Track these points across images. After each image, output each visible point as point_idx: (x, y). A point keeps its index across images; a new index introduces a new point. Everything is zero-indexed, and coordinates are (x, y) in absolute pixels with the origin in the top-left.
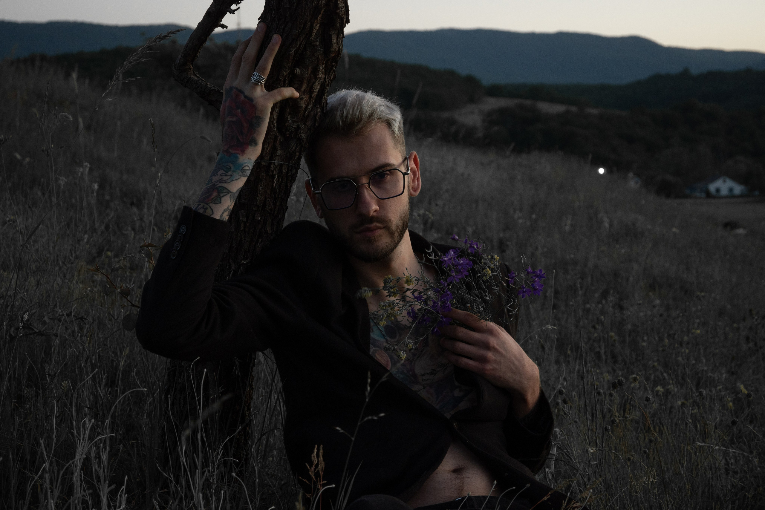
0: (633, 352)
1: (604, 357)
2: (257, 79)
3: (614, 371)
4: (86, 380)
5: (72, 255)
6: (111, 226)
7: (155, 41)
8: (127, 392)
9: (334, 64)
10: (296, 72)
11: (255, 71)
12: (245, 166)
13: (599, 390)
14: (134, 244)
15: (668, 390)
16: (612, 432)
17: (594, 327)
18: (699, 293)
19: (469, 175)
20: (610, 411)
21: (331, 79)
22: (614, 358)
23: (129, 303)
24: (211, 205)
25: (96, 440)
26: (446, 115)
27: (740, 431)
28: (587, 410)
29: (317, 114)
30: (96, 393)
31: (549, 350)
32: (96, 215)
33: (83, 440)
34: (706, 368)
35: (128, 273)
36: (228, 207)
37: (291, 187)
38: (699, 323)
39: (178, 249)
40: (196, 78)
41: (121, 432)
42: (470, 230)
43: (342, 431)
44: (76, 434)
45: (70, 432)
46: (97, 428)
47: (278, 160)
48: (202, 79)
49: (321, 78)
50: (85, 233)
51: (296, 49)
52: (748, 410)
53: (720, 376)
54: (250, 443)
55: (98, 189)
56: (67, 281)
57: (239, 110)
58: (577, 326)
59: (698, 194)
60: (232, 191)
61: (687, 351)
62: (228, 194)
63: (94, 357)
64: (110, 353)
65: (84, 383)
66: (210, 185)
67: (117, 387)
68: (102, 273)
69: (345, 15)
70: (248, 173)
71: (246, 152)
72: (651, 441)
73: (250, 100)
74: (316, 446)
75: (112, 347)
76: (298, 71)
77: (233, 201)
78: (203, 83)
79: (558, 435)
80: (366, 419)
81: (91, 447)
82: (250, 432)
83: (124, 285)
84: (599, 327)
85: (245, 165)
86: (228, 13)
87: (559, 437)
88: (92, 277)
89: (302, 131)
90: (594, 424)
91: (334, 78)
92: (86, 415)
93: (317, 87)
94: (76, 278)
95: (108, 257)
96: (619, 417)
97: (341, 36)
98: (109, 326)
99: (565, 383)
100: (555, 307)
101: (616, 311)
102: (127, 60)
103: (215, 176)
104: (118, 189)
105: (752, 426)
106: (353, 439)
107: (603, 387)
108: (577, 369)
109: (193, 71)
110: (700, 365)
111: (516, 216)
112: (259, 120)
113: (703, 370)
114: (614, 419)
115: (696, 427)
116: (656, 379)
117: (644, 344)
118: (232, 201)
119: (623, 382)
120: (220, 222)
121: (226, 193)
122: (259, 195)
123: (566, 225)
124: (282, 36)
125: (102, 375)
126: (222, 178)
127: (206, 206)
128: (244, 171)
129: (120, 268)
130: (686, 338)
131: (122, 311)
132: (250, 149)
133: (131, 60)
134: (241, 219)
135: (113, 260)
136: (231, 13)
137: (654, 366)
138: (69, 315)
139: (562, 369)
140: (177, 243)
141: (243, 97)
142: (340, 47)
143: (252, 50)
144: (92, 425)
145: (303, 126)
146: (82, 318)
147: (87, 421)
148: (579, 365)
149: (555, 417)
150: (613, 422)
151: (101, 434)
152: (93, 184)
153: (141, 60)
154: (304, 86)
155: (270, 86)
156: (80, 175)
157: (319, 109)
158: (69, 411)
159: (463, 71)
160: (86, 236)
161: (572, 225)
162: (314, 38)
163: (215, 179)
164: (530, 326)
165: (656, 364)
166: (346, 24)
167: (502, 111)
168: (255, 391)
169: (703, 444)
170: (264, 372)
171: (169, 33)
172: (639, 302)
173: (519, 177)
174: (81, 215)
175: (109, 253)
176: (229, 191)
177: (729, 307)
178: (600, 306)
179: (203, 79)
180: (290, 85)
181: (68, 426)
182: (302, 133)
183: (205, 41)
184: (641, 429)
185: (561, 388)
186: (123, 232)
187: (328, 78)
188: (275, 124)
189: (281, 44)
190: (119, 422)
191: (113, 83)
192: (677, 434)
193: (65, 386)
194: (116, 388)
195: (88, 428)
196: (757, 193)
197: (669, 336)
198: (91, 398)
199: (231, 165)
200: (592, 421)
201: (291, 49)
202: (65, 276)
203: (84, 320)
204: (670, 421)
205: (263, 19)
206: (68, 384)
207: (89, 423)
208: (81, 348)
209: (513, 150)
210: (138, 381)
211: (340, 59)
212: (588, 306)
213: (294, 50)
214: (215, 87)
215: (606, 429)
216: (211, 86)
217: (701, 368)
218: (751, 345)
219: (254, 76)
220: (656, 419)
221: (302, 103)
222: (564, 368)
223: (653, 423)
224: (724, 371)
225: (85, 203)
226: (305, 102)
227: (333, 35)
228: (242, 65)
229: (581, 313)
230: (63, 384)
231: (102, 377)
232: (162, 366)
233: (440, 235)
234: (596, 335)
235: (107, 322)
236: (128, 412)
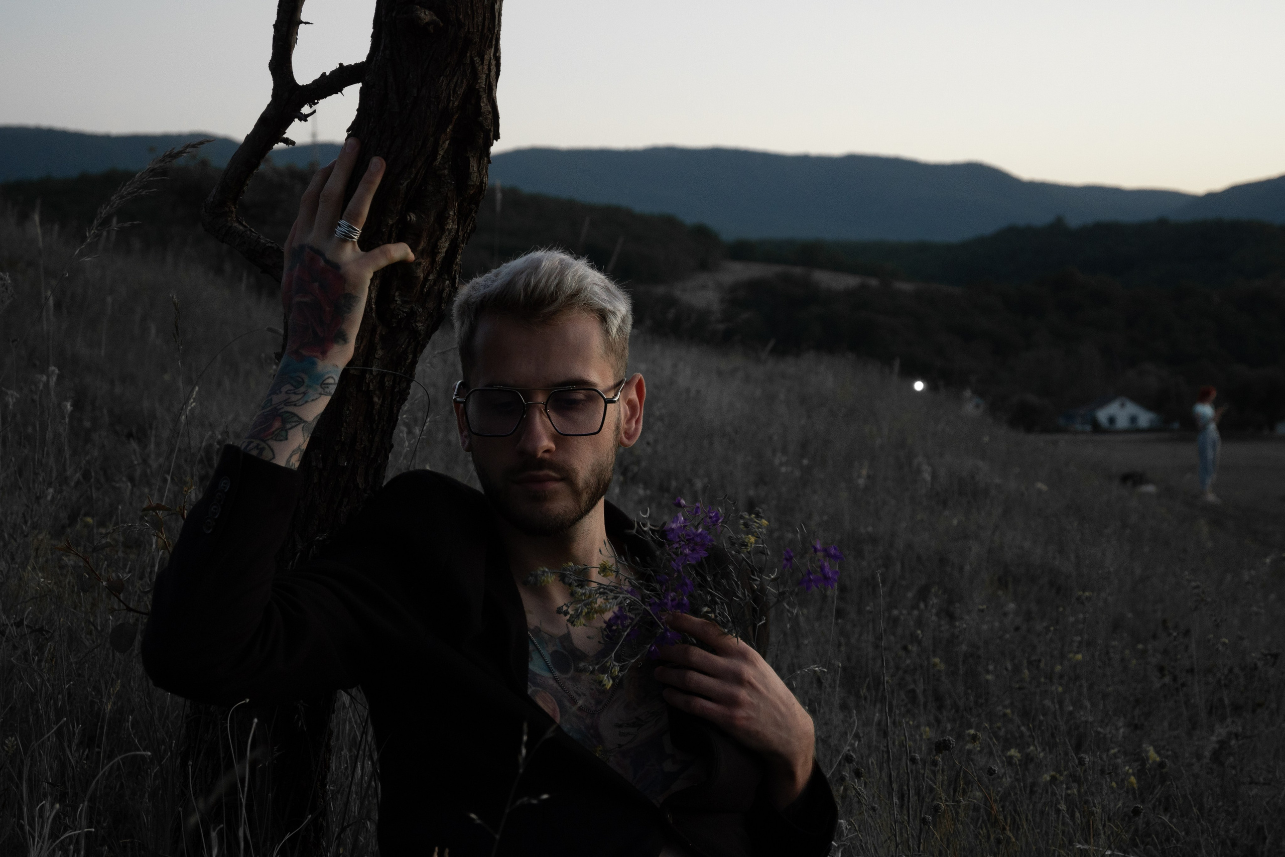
0: (970, 691)
1: (922, 699)
2: (345, 232)
3: (938, 721)
4: (46, 736)
5: (26, 522)
6: (93, 474)
7: (162, 161)
8: (117, 757)
9: (473, 206)
10: (409, 220)
11: (341, 219)
12: (328, 378)
13: (913, 754)
14: (131, 504)
15: (1028, 755)
16: (934, 826)
17: (905, 648)
18: (1080, 593)
19: (698, 392)
20: (931, 790)
21: (468, 231)
22: (939, 699)
23: (122, 604)
24: (271, 443)
25: (62, 838)
26: (660, 290)
27: (1148, 823)
28: (893, 789)
29: (443, 290)
30: (62, 757)
31: (830, 686)
32: (67, 453)
33: (40, 837)
34: (1091, 719)
35: (120, 554)
36: (299, 446)
37: (398, 411)
38: (1080, 643)
39: (217, 516)
40: (241, 228)
41: (105, 825)
42: (699, 485)
43: (478, 822)
44: (27, 828)
45: (17, 826)
46: (64, 818)
47: (378, 365)
48: (250, 230)
49: (451, 229)
50: (50, 485)
51: (409, 181)
52: (1161, 788)
53: (1113, 731)
54: (324, 844)
55: (72, 412)
56: (17, 566)
57: (316, 284)
58: (877, 647)
59: (1079, 427)
60: (306, 419)
61: (1060, 689)
62: (299, 424)
63: (60, 696)
64: (89, 690)
65: (43, 742)
66: (267, 410)
67: (99, 747)
68: (77, 554)
69: (491, 126)
70: (333, 389)
71: (329, 353)
72: (999, 842)
73: (335, 267)
74: (437, 849)
75: (91, 679)
76: (413, 217)
77: (308, 437)
78: (253, 236)
79: (845, 831)
80: (518, 803)
81: (54, 850)
82: (325, 824)
83: (114, 575)
84: (914, 648)
85: (327, 376)
86: (296, 120)
87: (845, 835)
88: (60, 559)
89: (418, 319)
90: (905, 812)
91: (474, 229)
92: (45, 796)
93: (444, 245)
94: (32, 560)
95: (86, 525)
96: (946, 800)
97: (485, 161)
98: (87, 643)
99: (857, 743)
100: (840, 613)
101: (943, 622)
102: (116, 194)
103: (277, 394)
104: (105, 411)
105: (1168, 817)
106: (497, 837)
107: (920, 749)
108: (876, 719)
109: (236, 216)
110: (1082, 713)
111: (777, 462)
112: (350, 300)
113: (1086, 722)
114: (939, 804)
115: (1073, 816)
116: (1009, 736)
117: (989, 677)
118: (306, 437)
119: (951, 744)
120: (286, 471)
121: (296, 423)
122: (345, 424)
123: (859, 476)
124: (386, 160)
125: (73, 727)
126: (289, 398)
127: (263, 445)
128: (327, 386)
129: (108, 545)
130: (1058, 668)
131: (109, 619)
132: (336, 349)
133: (123, 193)
134: (314, 464)
135: (95, 531)
136: (300, 120)
137: (1005, 715)
138: (19, 624)
139: (852, 720)
140: (214, 507)
141: (322, 263)
142: (483, 178)
143: (336, 184)
144: (56, 813)
145: (420, 310)
146: (41, 630)
147: (48, 806)
148: (881, 711)
149: (838, 800)
150: (936, 809)
151: (71, 828)
152: (65, 403)
153: (140, 192)
154: (422, 243)
155: (368, 243)
156: (41, 386)
157: (447, 282)
158: (17, 787)
159: (690, 217)
160: (51, 490)
161: (869, 477)
162: (440, 163)
163: (276, 399)
164: (798, 647)
165: (1008, 711)
166: (495, 141)
167: (754, 286)
168: (334, 755)
169: (1086, 847)
170: (350, 722)
171: (187, 147)
172: (981, 607)
173: (782, 396)
174: (43, 454)
175: (89, 520)
176: (301, 419)
177: (1130, 615)
178: (916, 612)
179: (253, 230)
180: (399, 240)
181: (15, 814)
182: (419, 321)
183: (257, 165)
184: (983, 821)
185: (849, 750)
186: (114, 484)
187: (462, 230)
188: (374, 306)
189: (385, 172)
190: (101, 808)
191: (93, 231)
192: (1044, 828)
193: (10, 745)
194: (97, 750)
195: (48, 818)
196: (1176, 425)
197: (1030, 663)
198: (55, 766)
199: (303, 376)
200: (902, 806)
201: (402, 182)
202: (13, 559)
203: (44, 633)
204: (1031, 807)
205: (354, 130)
206: (15, 743)
207: (51, 809)
208: (39, 680)
209: (773, 351)
210: (135, 737)
211: (483, 198)
212: (895, 612)
213: (405, 183)
214: (272, 243)
215: (924, 821)
216: (267, 241)
217: (1083, 719)
218: (1167, 679)
219: (340, 227)
220: (1007, 804)
221: (418, 271)
222: (855, 718)
223: (1003, 810)
224: (1121, 724)
225: (49, 435)
226: (423, 269)
227: (471, 160)
228: (320, 206)
229: (882, 626)
230: (7, 742)
231: (74, 731)
232: (177, 712)
233: (648, 492)
234: (908, 661)
235: (83, 636)
236: (117, 790)
